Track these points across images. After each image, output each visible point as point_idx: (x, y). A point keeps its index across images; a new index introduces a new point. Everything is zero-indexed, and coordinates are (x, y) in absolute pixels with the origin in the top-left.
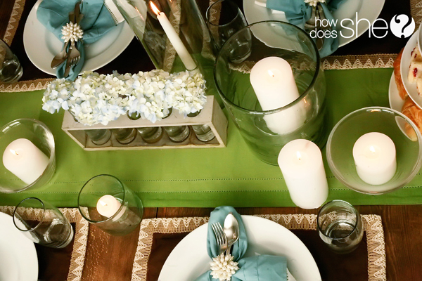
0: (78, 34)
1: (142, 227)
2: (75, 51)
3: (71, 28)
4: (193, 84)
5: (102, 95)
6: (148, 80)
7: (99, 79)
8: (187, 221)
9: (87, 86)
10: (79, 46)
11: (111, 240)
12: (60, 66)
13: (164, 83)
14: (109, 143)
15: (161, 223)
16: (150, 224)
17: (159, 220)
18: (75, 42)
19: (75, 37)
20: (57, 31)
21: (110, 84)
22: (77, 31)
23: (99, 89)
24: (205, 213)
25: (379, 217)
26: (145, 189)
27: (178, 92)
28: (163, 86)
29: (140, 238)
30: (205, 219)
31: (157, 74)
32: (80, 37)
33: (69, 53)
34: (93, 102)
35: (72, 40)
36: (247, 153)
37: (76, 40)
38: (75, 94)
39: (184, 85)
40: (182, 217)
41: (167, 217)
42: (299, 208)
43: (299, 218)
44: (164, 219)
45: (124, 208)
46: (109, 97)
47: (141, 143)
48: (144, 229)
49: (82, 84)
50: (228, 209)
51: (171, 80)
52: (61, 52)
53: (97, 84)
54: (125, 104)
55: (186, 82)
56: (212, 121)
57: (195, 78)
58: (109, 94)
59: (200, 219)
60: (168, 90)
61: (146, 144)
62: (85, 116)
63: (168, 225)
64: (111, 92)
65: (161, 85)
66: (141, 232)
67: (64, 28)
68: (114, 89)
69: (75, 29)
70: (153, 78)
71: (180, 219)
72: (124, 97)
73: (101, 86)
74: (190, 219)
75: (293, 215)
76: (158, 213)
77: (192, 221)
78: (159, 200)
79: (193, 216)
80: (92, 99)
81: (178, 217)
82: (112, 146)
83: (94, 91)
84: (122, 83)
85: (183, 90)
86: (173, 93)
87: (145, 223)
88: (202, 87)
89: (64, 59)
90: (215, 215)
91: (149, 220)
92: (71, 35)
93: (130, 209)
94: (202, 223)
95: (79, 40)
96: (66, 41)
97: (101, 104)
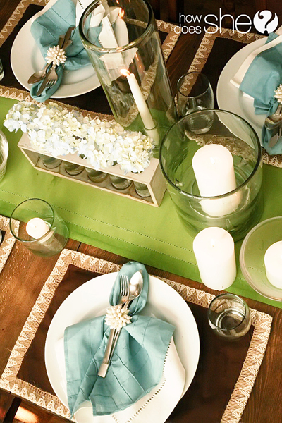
0: (61, 59)
1: (61, 255)
2: (53, 74)
3: (57, 52)
4: (142, 147)
5: (58, 130)
6: (103, 130)
7: (60, 114)
8: (102, 263)
9: (47, 118)
10: (59, 70)
11: (31, 258)
12: (37, 84)
13: (116, 137)
14: (57, 169)
15: (79, 257)
16: (70, 255)
17: (79, 253)
18: (57, 66)
19: (57, 61)
20: (44, 49)
21: (68, 123)
22: (60, 56)
23: (57, 124)
24: (121, 261)
25: (270, 318)
26: (75, 222)
27: (125, 150)
28: (115, 140)
29: (57, 264)
30: (118, 267)
31: (112, 127)
32: (63, 62)
33: (47, 74)
34: (49, 133)
35: (54, 63)
36: (175, 220)
37: (58, 64)
38: (35, 120)
39: (132, 145)
40: (99, 258)
41: (87, 253)
42: (203, 284)
43: (201, 294)
44: (83, 254)
45: (51, 234)
46: (63, 134)
47: (85, 179)
48: (63, 258)
49: (44, 114)
50: (140, 266)
51: (123, 136)
52: (42, 72)
53: (57, 118)
54: (76, 145)
55: (136, 143)
56: (151, 183)
57: (146, 141)
58: (65, 132)
59: (114, 265)
60: (117, 145)
61: (89, 181)
62: (38, 144)
63: (85, 261)
64: (66, 130)
65: (112, 138)
66: (60, 260)
67: (50, 49)
68: (70, 128)
69: (59, 54)
70: (108, 130)
71: (97, 259)
72: (77, 138)
73: (61, 121)
74: (105, 262)
75: (196, 290)
76: (79, 247)
77: (106, 265)
78: (84, 236)
79: (109, 261)
80: (48, 130)
81: (95, 257)
82: (59, 172)
83: (52, 124)
84: (79, 125)
85: (131, 149)
86: (121, 149)
87: (66, 252)
88: (149, 151)
89: (41, 78)
90: (126, 268)
91: (70, 251)
92: (55, 58)
93: (56, 235)
94: (114, 270)
95: (61, 64)
96: (49, 62)
97: (55, 138)
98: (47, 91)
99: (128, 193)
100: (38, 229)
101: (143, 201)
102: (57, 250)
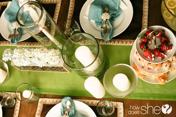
0: (18, 26)
1: (39, 101)
2: (17, 33)
3: (16, 24)
4: (55, 54)
5: (23, 57)
6: (39, 52)
7: (22, 50)
8: (55, 100)
9: (18, 53)
10: (19, 30)
11: (29, 105)
12: (12, 38)
13: (45, 53)
14: (29, 69)
15: (46, 100)
16: (42, 100)
17: (45, 99)
18: (18, 29)
19: (17, 27)
20: (11, 24)
21: (26, 53)
22: (18, 25)
23: (22, 54)
24: (62, 97)
25: (122, 103)
26: (41, 87)
27: (50, 57)
28: (45, 55)
29: (38, 105)
30: (61, 100)
31: (42, 50)
32: (19, 27)
33: (15, 33)
34: (20, 59)
35: (16, 28)
37: (18, 28)
38: (14, 55)
39: (52, 55)
40: (53, 98)
41: (48, 98)
42: (94, 98)
43: (95, 102)
44: (47, 99)
45: (32, 95)
46: (25, 58)
47: (40, 70)
48: (40, 102)
49: (16, 52)
50: (69, 98)
51: (47, 52)
52: (13, 33)
53: (21, 52)
54: (31, 60)
55: (52, 54)
56: (64, 66)
57: (56, 52)
58: (25, 57)
59: (60, 99)
60: (46, 56)
61: (42, 70)
62: (17, 64)
63: (49, 101)
64: (26, 56)
65: (44, 54)
66: (39, 103)
67: (13, 23)
68: (27, 55)
69: (17, 24)
70: (41, 52)
71: (53, 99)
72: (31, 58)
73: (23, 53)
74: (56, 99)
75: (92, 100)
76: (45, 96)
77: (57, 100)
78: (45, 91)
79: (57, 98)
80: (19, 58)
81: (52, 98)
82: (30, 70)
83: (20, 55)
84: (30, 53)
85: (51, 56)
86: (48, 58)
87: (41, 100)
88: (59, 55)
89: (13, 35)
90: (64, 100)
91: (42, 99)
92: (16, 26)
93: (35, 94)
94: (60, 102)
95: (19, 28)
96: (14, 28)
97: (23, 60)
98: (16, 40)
99: (58, 71)
100: (27, 94)
101: (64, 72)
102: (37, 100)
